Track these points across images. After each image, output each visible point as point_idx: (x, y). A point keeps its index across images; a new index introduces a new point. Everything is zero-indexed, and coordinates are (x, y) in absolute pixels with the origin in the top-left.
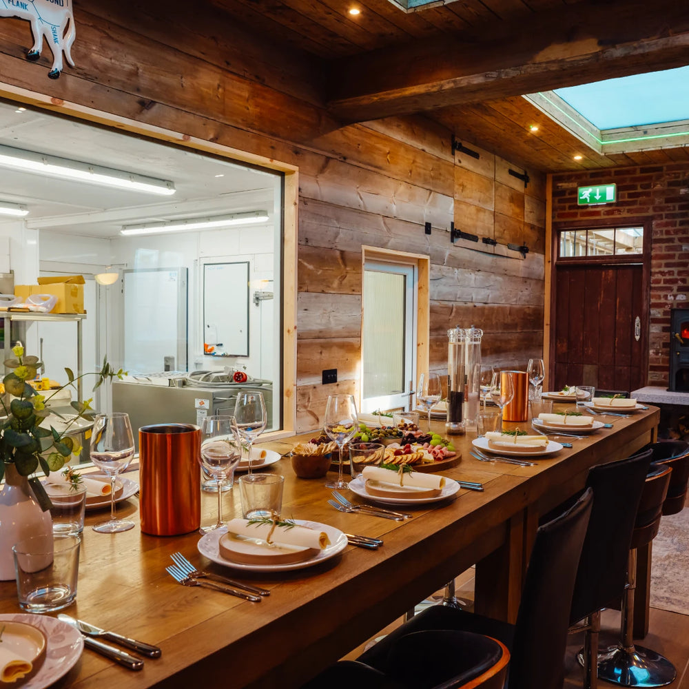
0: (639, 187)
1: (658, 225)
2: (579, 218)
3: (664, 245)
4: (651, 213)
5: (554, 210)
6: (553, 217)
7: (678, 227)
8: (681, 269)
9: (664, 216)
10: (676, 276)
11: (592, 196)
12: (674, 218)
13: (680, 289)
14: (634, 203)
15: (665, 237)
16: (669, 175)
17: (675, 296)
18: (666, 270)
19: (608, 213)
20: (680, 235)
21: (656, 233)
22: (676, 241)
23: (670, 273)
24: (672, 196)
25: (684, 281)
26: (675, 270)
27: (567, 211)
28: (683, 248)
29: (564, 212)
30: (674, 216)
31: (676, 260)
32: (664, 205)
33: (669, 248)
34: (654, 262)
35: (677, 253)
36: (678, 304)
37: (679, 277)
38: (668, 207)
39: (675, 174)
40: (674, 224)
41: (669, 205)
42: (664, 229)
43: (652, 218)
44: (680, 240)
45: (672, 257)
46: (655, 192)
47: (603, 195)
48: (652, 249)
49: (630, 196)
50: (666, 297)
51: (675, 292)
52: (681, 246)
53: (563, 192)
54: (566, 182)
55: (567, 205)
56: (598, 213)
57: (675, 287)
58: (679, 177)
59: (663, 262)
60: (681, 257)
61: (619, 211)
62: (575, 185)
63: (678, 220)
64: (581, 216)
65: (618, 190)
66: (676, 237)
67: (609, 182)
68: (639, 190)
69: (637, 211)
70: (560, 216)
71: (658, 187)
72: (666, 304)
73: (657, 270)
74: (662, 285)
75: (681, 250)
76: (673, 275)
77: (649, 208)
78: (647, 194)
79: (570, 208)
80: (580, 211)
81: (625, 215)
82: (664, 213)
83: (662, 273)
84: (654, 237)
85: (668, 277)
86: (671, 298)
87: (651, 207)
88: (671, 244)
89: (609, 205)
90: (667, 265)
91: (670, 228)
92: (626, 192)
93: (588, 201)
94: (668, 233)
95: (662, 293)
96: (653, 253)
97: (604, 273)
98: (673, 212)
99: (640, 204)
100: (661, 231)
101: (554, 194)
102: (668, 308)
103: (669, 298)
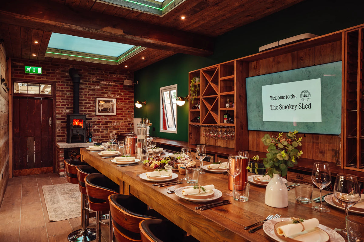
0: (51, 70)
1: (58, 85)
2: (25, 78)
3: (61, 92)
4: (55, 80)
5: (12, 73)
6: (12, 76)
7: (65, 86)
8: (67, 101)
9: (60, 82)
10: (65, 103)
11: (32, 70)
12: (64, 83)
13: (67, 108)
14: (49, 76)
15: (61, 89)
16: (62, 68)
17: (65, 110)
18: (62, 101)
19: (38, 78)
20: (66, 89)
21: (58, 88)
22: (65, 91)
23: (63, 102)
24: (63, 75)
25: (68, 105)
26: (65, 101)
27: (19, 74)
28: (68, 94)
29: (17, 74)
30: (64, 82)
31: (65, 98)
32: (60, 78)
33: (62, 93)
34: (57, 98)
35: (65, 95)
36: (66, 113)
37: (66, 104)
38: (62, 79)
39: (64, 68)
40: (64, 85)
41: (62, 78)
42: (61, 87)
43: (56, 82)
44: (66, 91)
45: (64, 96)
46: (57, 73)
47: (37, 71)
48: (56, 93)
49: (47, 73)
50: (62, 110)
51: (65, 109)
52: (67, 93)
53: (17, 66)
54: (18, 62)
55: (19, 72)
56: (34, 77)
57: (65, 107)
58: (65, 69)
59: (61, 98)
60: (67, 97)
61: (43, 77)
62: (23, 64)
63: (66, 84)
64: (26, 77)
65: (42, 70)
66: (65, 90)
67: (39, 66)
68: (51, 71)
69: (50, 79)
70: (15, 76)
71: (58, 71)
72: (62, 113)
73: (59, 101)
74: (60, 106)
75: (67, 94)
76: (64, 103)
77: (54, 78)
78: (54, 73)
79: (20, 73)
80: (25, 75)
81: (45, 79)
82: (60, 81)
83: (60, 102)
84: (57, 89)
85: (62, 104)
87: (56, 78)
88: (63, 92)
89: (39, 75)
90: (62, 99)
91: (63, 86)
92: (46, 71)
93: (30, 72)
94: (62, 88)
95: (61, 109)
96: (57, 95)
97: (35, 101)
98: (64, 81)
99: (51, 76)
100: (60, 87)
101: (12, 67)
102: (63, 115)
103: (63, 111)
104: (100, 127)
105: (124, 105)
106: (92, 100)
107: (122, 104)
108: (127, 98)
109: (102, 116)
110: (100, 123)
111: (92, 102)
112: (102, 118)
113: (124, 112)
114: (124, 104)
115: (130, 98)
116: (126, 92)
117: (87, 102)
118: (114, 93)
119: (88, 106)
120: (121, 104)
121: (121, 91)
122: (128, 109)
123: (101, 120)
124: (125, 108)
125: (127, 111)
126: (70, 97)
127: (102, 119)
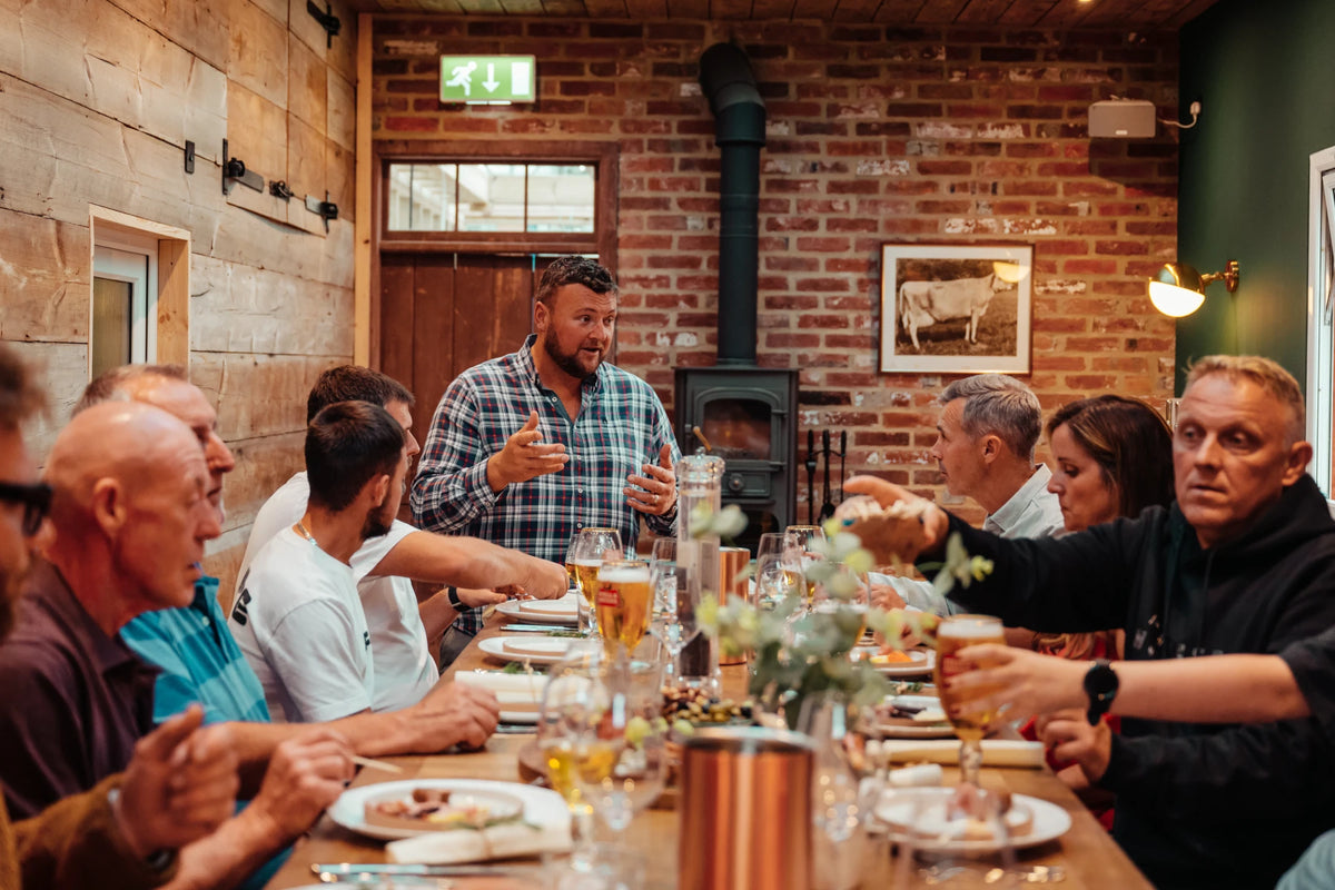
0: (587, 70)
1: (632, 165)
2: (441, 134)
3: (646, 214)
4: (615, 134)
5: (377, 106)
6: (375, 127)
7: (677, 173)
8: (686, 272)
9: (645, 145)
10: (673, 290)
11: (477, 83)
12: (668, 151)
13: (685, 321)
14: (574, 107)
15: (647, 194)
16: (656, 47)
17: (673, 336)
18: (653, 273)
19: (515, 126)
20: (684, 194)
21: (629, 183)
22: (674, 205)
23: (662, 281)
24: (665, 98)
25: (691, 301)
26: (673, 274)
27: (411, 113)
28: (690, 223)
29: (403, 114)
30: (668, 146)
31: (674, 251)
32: (645, 117)
33: (658, 223)
34: (623, 253)
35: (676, 235)
36: (681, 357)
37: (680, 293)
38: (655, 123)
39: (667, 45)
40: (669, 166)
41: (656, 118)
42: (647, 176)
43: (619, 147)
44: (682, 203)
45: (664, 242)
46: (624, 85)
47: (505, 81)
48: (618, 222)
49: (568, 88)
50: (652, 337)
51: (672, 326)
52: (685, 219)
53: (400, 65)
54: (407, 40)
55: (411, 97)
56: (490, 125)
57: (672, 315)
58: (677, 55)
59: (646, 253)
60: (686, 242)
61: (541, 123)
62: (430, 48)
63: (678, 157)
64: (447, 129)
65: (540, 70)
66: (673, 196)
67: (516, 50)
68: (588, 77)
69: (582, 127)
70: (394, 124)
71: (632, 74)
72: (651, 356)
73: (632, 273)
74: (642, 309)
75: (685, 228)
76: (668, 286)
77: (610, 123)
78: (609, 89)
79: (420, 105)
80: (443, 116)
81: (555, 134)
82: (645, 137)
83: (643, 281)
84: (623, 194)
85: (656, 291)
86: (663, 341)
87: (616, 120)
88: (662, 213)
89: (518, 106)
90: (655, 262)
91: (658, 174)
92: (557, 80)
93: (467, 92)
94: (654, 185)
95: (644, 330)
96: (622, 233)
97: (500, 275)
98: (665, 137)
99: (591, 111)
100: (640, 181)
101: (379, 67)
102: (656, 366)
103: (659, 341)
104: (908, 458)
105: (1094, 296)
106: (850, 265)
107: (1081, 287)
108: (1123, 235)
109: (922, 380)
110: (912, 432)
111: (851, 277)
112: (925, 392)
113: (1093, 345)
114: (1097, 287)
115: (1141, 239)
116: (1113, 192)
117: (821, 274)
118: (1019, 208)
119: (822, 304)
120: (1074, 283)
121: (1069, 190)
122: (1124, 324)
123: (912, 410)
124: (1104, 320)
125: (1115, 340)
126: (703, 242)
127: (923, 401)
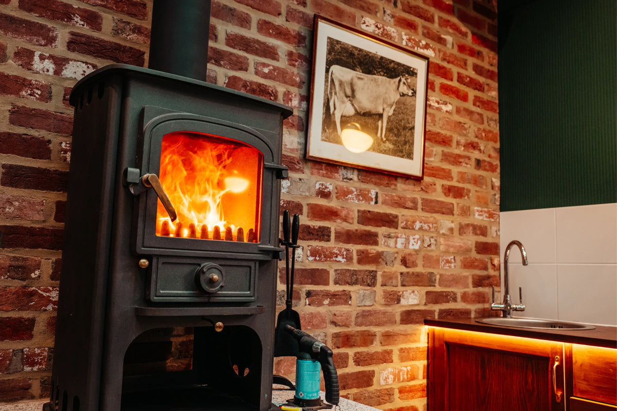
13: (77, 44)
17: (60, 63)
25: (92, 19)
50: (25, 57)
51: (60, 48)
57: (62, 34)
86: (43, 67)
95: (13, 42)
102: (28, 100)
103: (37, 64)
104: (329, 256)
105: (457, 118)
106: (281, 33)
107: (449, 108)
108: (471, 73)
109: (342, 172)
110: (334, 226)
111: (283, 47)
112: (344, 184)
113: (456, 160)
114: (458, 111)
115: (481, 79)
116: (465, 35)
117: (252, 33)
118: (411, 26)
119: (252, 68)
120: (445, 103)
121: (445, 23)
122: (473, 146)
123: (333, 203)
124: (463, 141)
125: (469, 158)
127: (343, 194)
